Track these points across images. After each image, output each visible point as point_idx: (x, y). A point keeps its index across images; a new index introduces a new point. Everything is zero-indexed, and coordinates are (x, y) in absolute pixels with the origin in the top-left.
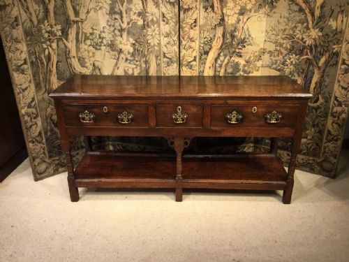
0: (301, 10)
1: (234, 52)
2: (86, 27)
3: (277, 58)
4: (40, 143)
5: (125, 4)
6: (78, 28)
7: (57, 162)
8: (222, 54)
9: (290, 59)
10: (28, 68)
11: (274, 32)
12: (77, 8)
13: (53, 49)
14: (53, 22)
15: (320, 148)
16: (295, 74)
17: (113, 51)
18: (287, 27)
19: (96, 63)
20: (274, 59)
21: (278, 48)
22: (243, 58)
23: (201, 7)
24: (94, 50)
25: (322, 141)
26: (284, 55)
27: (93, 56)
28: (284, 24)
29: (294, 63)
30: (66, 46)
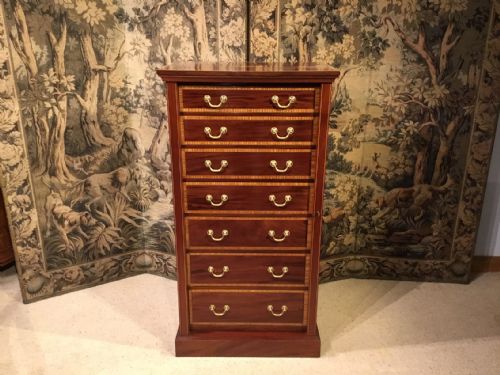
0: (420, 60)
2: (115, 80)
3: (387, 128)
4: (34, 246)
5: (170, 48)
6: (102, 81)
7: (60, 277)
9: (406, 128)
10: (21, 137)
11: (381, 91)
12: (102, 51)
13: (61, 111)
14: (63, 71)
15: (450, 245)
16: (415, 149)
17: (153, 115)
18: (401, 83)
19: (129, 132)
20: (381, 129)
21: (388, 114)
22: (339, 129)
23: (281, 55)
24: (126, 113)
25: (452, 236)
26: (396, 123)
27: (125, 122)
28: (396, 80)
29: (411, 133)
30: (82, 107)
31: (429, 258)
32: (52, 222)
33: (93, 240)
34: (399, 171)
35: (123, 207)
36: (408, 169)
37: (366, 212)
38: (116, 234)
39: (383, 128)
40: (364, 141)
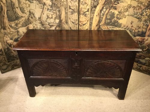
1: (112, 6)
3: (138, 11)
4: (2, 55)
8: (105, 8)
9: (146, 12)
16: (148, 22)
17: (40, 3)
19: (31, 11)
20: (135, 11)
21: (139, 5)
22: (117, 10)
24: (29, 3)
26: (142, 9)
27: (29, 7)
29: (148, 15)
30: (11, 1)
31: (147, 65)
32: (7, 46)
34: (140, 30)
36: (144, 30)
39: (137, 11)
40: (128, 15)
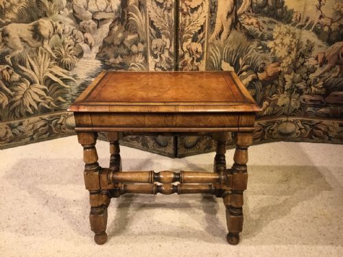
33: (18, 97)
35: (47, 63)
37: (304, 70)
38: (43, 93)
